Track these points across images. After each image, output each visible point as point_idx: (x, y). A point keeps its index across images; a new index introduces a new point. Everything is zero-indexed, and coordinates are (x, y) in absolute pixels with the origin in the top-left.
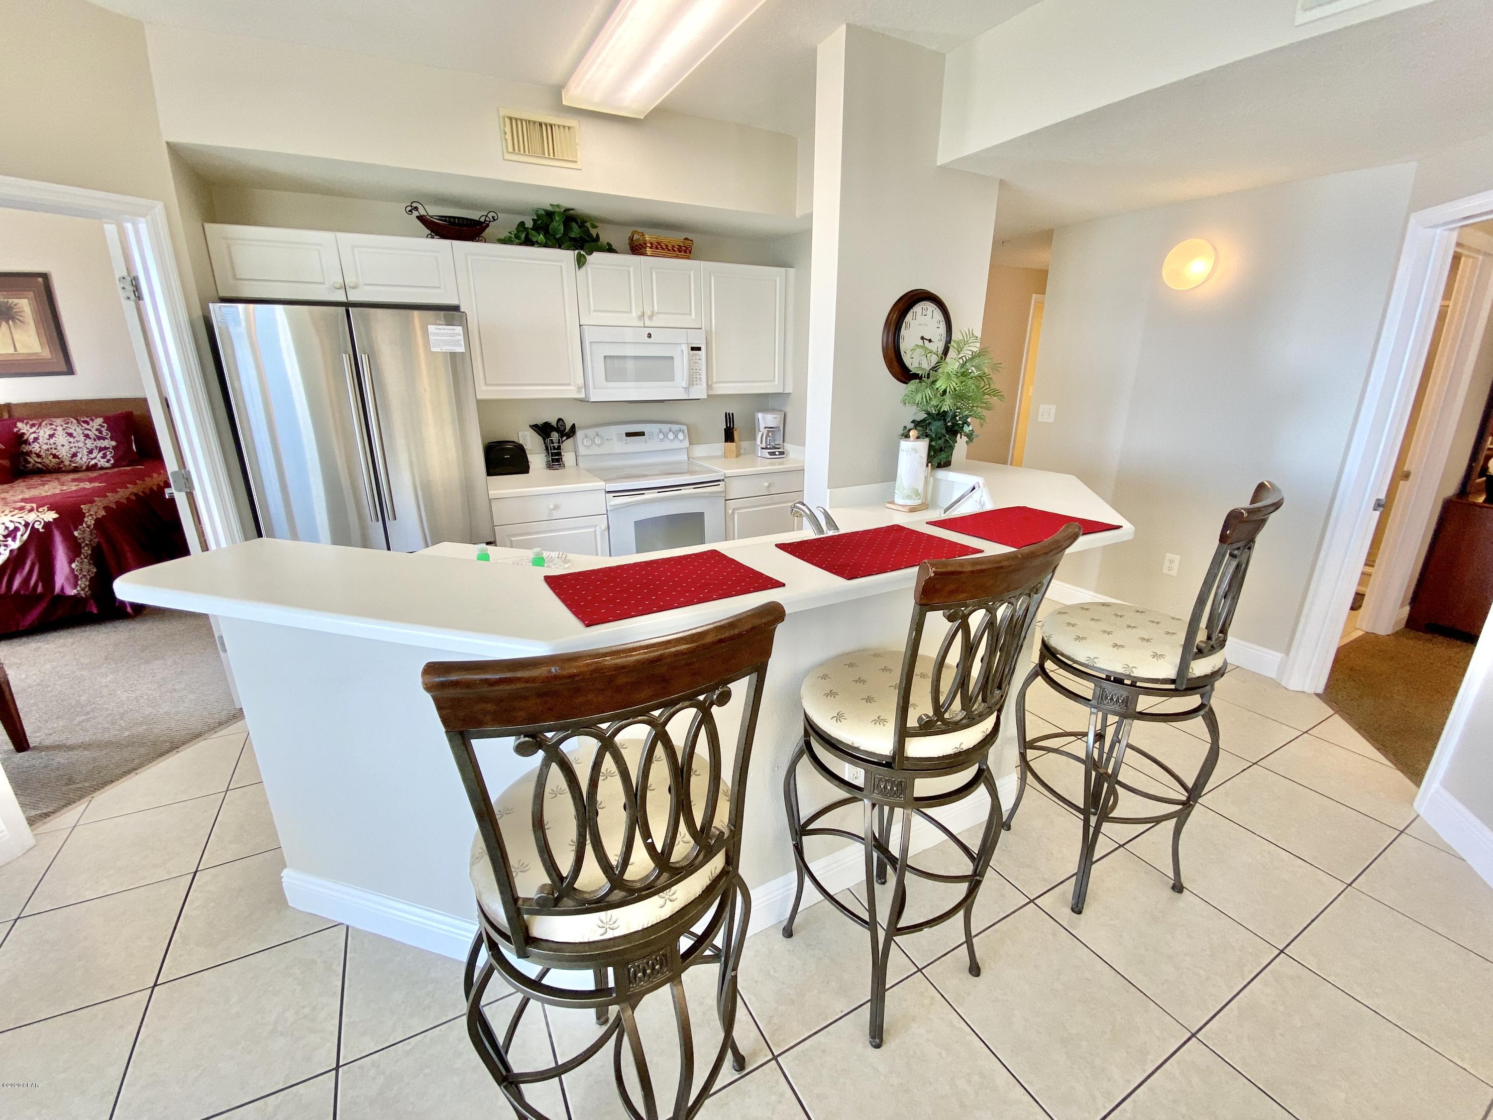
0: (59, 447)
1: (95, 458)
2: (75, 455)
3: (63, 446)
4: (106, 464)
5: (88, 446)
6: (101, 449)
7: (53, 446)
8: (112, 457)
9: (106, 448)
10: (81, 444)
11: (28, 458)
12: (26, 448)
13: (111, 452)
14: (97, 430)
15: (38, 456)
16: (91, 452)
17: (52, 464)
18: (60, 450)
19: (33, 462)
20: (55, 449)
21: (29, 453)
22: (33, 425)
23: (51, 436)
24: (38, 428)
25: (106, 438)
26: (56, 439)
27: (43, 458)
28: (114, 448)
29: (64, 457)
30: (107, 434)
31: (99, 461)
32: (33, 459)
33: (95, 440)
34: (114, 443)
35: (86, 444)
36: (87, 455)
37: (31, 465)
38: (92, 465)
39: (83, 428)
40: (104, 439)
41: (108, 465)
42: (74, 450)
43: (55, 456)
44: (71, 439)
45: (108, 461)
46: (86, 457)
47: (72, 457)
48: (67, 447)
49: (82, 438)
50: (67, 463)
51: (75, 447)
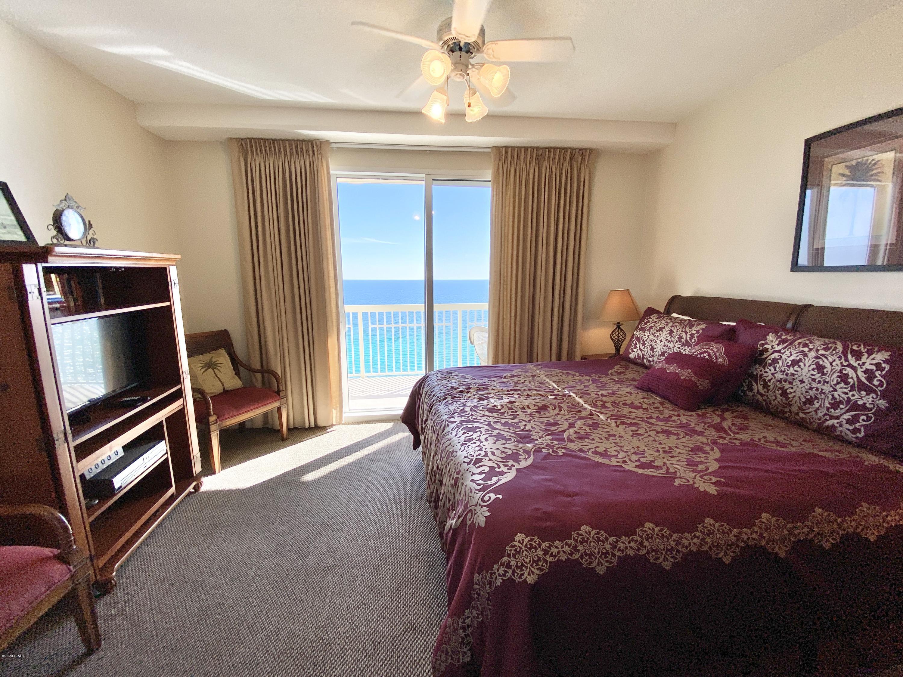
0: (796, 383)
1: (837, 418)
2: (810, 401)
3: (802, 382)
4: (851, 435)
5: (836, 394)
6: (854, 406)
7: (789, 378)
8: (865, 426)
9: (863, 407)
10: (827, 388)
11: (754, 383)
12: (758, 370)
13: (869, 419)
14: (866, 371)
15: (766, 385)
16: (835, 405)
17: (776, 402)
18: (795, 387)
19: (756, 391)
20: (791, 383)
21: (756, 378)
22: (783, 341)
23: (795, 363)
24: (784, 348)
25: (875, 392)
26: (799, 369)
27: (768, 390)
28: (879, 412)
29: (796, 398)
30: (881, 384)
31: (841, 426)
32: (758, 387)
33: (853, 388)
34: (882, 403)
35: (835, 390)
36: (828, 409)
37: (751, 394)
38: (828, 427)
39: (845, 363)
40: (869, 391)
41: (851, 436)
42: (812, 393)
43: (785, 393)
44: (818, 376)
45: (855, 431)
46: (825, 411)
47: (805, 403)
48: (806, 386)
49: (835, 378)
50: (794, 409)
51: (817, 389)
